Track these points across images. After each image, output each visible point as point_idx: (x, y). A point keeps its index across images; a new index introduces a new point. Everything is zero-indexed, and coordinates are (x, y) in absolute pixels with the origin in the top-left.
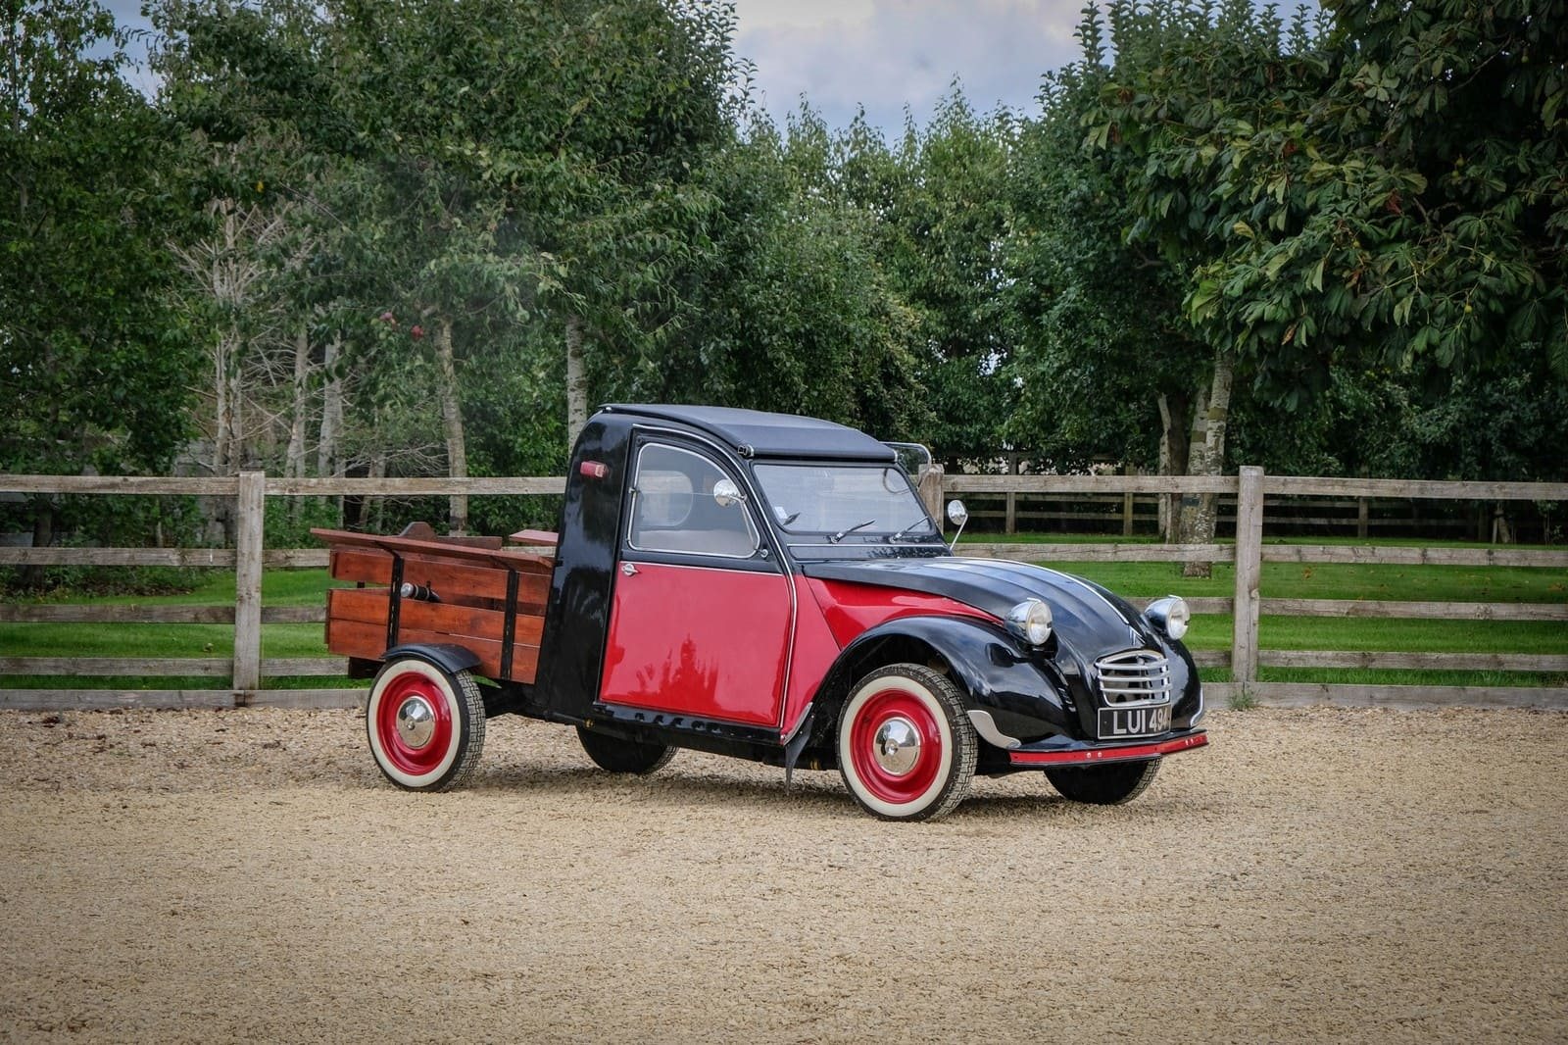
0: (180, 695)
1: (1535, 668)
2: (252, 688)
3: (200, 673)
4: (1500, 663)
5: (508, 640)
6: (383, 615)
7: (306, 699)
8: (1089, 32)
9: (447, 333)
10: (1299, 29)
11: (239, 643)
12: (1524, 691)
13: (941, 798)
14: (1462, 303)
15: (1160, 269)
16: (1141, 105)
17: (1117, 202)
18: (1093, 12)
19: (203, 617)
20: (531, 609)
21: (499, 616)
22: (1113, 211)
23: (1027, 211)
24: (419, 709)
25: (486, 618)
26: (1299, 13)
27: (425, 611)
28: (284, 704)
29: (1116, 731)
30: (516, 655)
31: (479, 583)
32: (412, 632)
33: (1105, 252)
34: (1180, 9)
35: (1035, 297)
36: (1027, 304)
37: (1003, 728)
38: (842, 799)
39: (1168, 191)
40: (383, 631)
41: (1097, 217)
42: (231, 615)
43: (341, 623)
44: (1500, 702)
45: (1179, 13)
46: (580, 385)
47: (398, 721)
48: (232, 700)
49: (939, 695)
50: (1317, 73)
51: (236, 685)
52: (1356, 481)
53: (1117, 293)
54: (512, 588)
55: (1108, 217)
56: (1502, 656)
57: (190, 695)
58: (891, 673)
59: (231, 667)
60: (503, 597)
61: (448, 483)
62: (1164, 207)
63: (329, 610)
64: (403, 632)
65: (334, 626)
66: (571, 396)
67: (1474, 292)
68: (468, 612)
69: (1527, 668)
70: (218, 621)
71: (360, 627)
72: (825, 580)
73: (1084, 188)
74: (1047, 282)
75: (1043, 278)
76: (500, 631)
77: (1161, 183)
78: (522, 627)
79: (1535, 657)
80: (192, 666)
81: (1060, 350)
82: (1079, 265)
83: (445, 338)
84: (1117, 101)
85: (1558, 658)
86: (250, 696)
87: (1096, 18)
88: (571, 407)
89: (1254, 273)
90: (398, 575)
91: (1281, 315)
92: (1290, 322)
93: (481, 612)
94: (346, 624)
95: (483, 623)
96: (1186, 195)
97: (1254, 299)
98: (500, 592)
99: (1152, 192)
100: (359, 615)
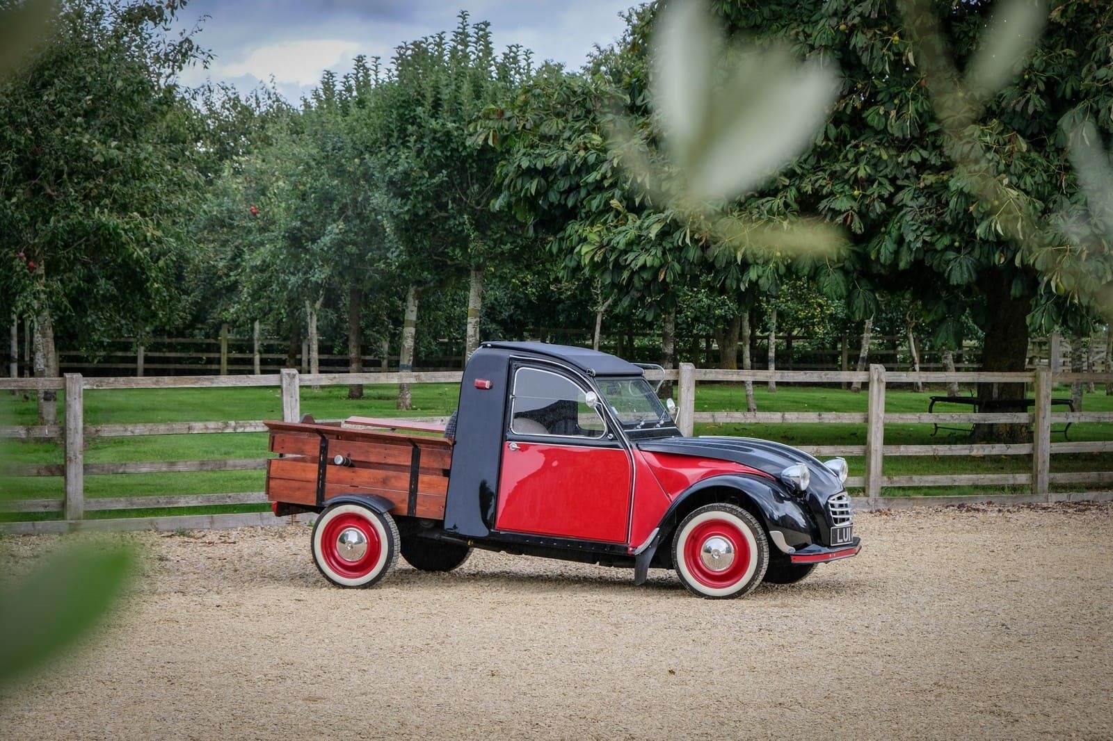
0: (33, 525)
2: (79, 519)
3: (43, 510)
5: (413, 492)
6: (313, 475)
9: (42, 267)
11: (70, 489)
13: (749, 584)
17: (427, 174)
19: (43, 472)
20: (429, 471)
21: (407, 476)
22: (425, 180)
24: (353, 535)
25: (395, 477)
27: (346, 474)
29: (839, 541)
30: (419, 500)
31: (390, 455)
32: (337, 486)
35: (299, 230)
36: (294, 235)
37: (788, 542)
38: (679, 587)
40: (314, 486)
42: (62, 471)
43: (278, 481)
47: (338, 544)
48: (67, 527)
49: (747, 522)
51: (68, 517)
54: (416, 456)
57: (40, 524)
58: (713, 509)
59: (63, 505)
60: (410, 464)
62: (533, 187)
63: (269, 472)
64: (328, 486)
65: (272, 483)
68: (381, 474)
70: (53, 474)
71: (293, 484)
72: (654, 453)
76: (407, 485)
78: (423, 483)
80: (37, 505)
83: (42, 270)
84: (492, 116)
86: (80, 524)
89: (632, 234)
90: (324, 450)
91: (657, 263)
92: (662, 266)
93: (391, 473)
94: (282, 482)
95: (393, 480)
96: (546, 180)
97: (632, 251)
98: (406, 460)
99: (518, 177)
100: (293, 475)
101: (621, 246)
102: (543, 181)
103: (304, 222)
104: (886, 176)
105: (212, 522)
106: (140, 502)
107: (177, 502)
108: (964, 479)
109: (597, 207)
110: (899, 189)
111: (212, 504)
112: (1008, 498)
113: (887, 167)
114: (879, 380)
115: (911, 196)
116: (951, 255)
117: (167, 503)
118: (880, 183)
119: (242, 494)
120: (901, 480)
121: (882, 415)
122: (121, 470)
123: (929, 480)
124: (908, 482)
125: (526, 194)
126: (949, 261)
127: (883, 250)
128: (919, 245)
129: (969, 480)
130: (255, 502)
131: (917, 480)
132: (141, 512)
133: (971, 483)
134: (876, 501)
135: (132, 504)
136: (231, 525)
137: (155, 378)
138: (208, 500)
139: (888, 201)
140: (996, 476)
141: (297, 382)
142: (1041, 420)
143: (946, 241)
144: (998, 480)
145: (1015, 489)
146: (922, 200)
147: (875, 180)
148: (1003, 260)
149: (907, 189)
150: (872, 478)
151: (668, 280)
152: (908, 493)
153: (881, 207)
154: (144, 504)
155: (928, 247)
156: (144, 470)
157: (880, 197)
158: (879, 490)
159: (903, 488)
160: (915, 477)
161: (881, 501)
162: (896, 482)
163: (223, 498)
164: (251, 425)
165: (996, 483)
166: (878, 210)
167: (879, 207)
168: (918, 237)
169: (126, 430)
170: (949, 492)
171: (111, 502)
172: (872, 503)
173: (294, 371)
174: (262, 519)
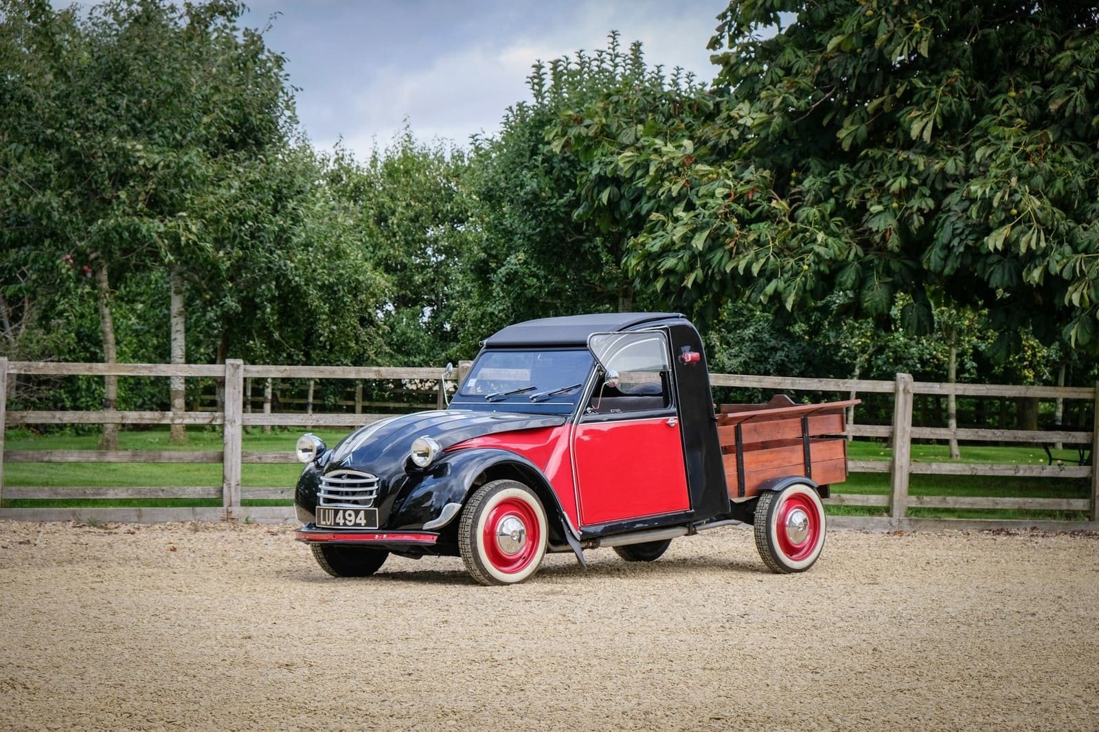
1: (865, 504)
4: (842, 500)
7: (34, 515)
8: (537, 79)
9: (105, 272)
10: (675, 83)
12: (859, 519)
14: (801, 263)
15: (584, 241)
16: (587, 127)
17: (556, 195)
18: (539, 67)
22: (554, 201)
23: (490, 201)
26: (676, 72)
28: (20, 518)
33: (548, 229)
34: (597, 66)
35: (485, 262)
39: (607, 187)
41: (544, 205)
44: (843, 526)
45: (596, 69)
46: (180, 314)
50: (706, 109)
52: (750, 377)
53: (555, 257)
55: (551, 205)
56: (844, 496)
61: (137, 367)
66: (173, 321)
67: (811, 257)
69: (860, 504)
73: (535, 185)
74: (494, 252)
75: (491, 249)
77: (602, 181)
79: (865, 497)
81: (504, 297)
82: (529, 238)
83: (104, 275)
84: (571, 123)
85: (880, 497)
87: (543, 71)
88: (173, 329)
102: (616, 190)
103: (489, 255)
105: (140, 516)
106: (63, 493)
107: (105, 494)
108: (1008, 502)
110: (948, 192)
111: (143, 497)
112: (1058, 524)
114: (906, 391)
115: (958, 199)
116: (994, 259)
117: (94, 494)
119: (176, 488)
120: (932, 501)
121: (909, 428)
122: (46, 459)
123: (966, 502)
124: (941, 502)
126: (992, 266)
128: (962, 249)
129: (1014, 503)
130: (191, 497)
131: (952, 501)
132: (67, 503)
133: (1016, 507)
134: (900, 521)
135: (57, 494)
136: (160, 520)
137: (88, 365)
138: (139, 492)
140: (1046, 500)
141: (241, 374)
144: (1048, 504)
145: (1070, 515)
149: (955, 193)
150: (896, 497)
152: (939, 515)
154: (69, 494)
156: (71, 459)
158: (904, 510)
159: (936, 510)
160: (949, 498)
161: (906, 522)
162: (929, 503)
163: (156, 491)
164: (190, 417)
165: (1047, 508)
168: (961, 240)
169: (54, 417)
170: (989, 516)
171: (34, 491)
172: (895, 524)
173: (240, 362)
174: (195, 514)
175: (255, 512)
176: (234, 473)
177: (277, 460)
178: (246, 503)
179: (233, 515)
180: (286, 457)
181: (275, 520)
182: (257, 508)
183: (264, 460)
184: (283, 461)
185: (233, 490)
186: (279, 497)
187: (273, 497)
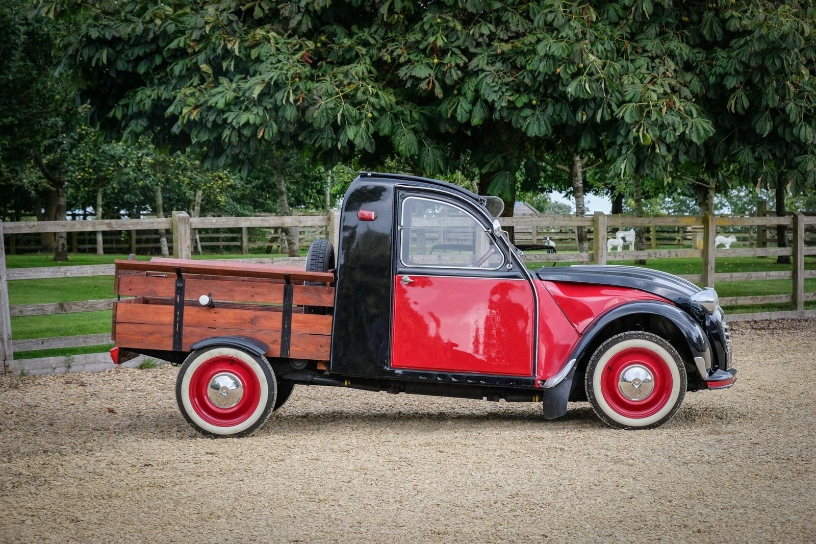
5: (286, 332)
6: (168, 319)
21: (278, 317)
25: (265, 317)
30: (293, 339)
31: (258, 294)
32: (197, 330)
40: (170, 330)
43: (126, 325)
47: (210, 390)
54: (288, 295)
60: (281, 304)
63: (115, 316)
64: (186, 330)
65: (119, 328)
68: (248, 314)
71: (144, 328)
72: (557, 283)
76: (279, 326)
78: (297, 321)
89: (230, 95)
90: (180, 291)
91: (258, 121)
92: (261, 125)
93: (259, 313)
94: (131, 326)
95: (262, 320)
96: (114, 49)
97: (229, 110)
98: (277, 299)
99: (84, 47)
100: (144, 319)
101: (221, 105)
102: (111, 50)
104: (459, 47)
109: (181, 72)
110: (471, 56)
113: (458, 38)
115: (485, 62)
116: (527, 112)
118: (453, 53)
125: (97, 63)
126: (525, 118)
127: (459, 110)
128: (504, 104)
139: (464, 69)
142: (600, 258)
143: (524, 99)
146: (499, 65)
147: (448, 50)
148: (585, 118)
149: (480, 57)
151: (266, 137)
153: (457, 74)
155: (512, 106)
157: (457, 65)
166: (455, 77)
167: (456, 74)
175: (29, 364)
176: (5, 328)
177: (36, 313)
178: (18, 356)
179: (10, 368)
180: (42, 310)
181: (45, 371)
182: (29, 360)
183: (24, 313)
184: (40, 313)
185: (6, 344)
186: (40, 348)
187: (35, 348)
